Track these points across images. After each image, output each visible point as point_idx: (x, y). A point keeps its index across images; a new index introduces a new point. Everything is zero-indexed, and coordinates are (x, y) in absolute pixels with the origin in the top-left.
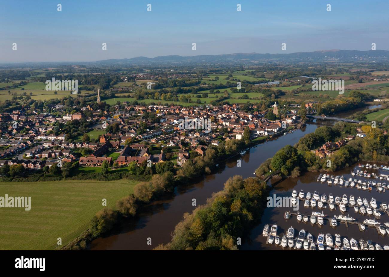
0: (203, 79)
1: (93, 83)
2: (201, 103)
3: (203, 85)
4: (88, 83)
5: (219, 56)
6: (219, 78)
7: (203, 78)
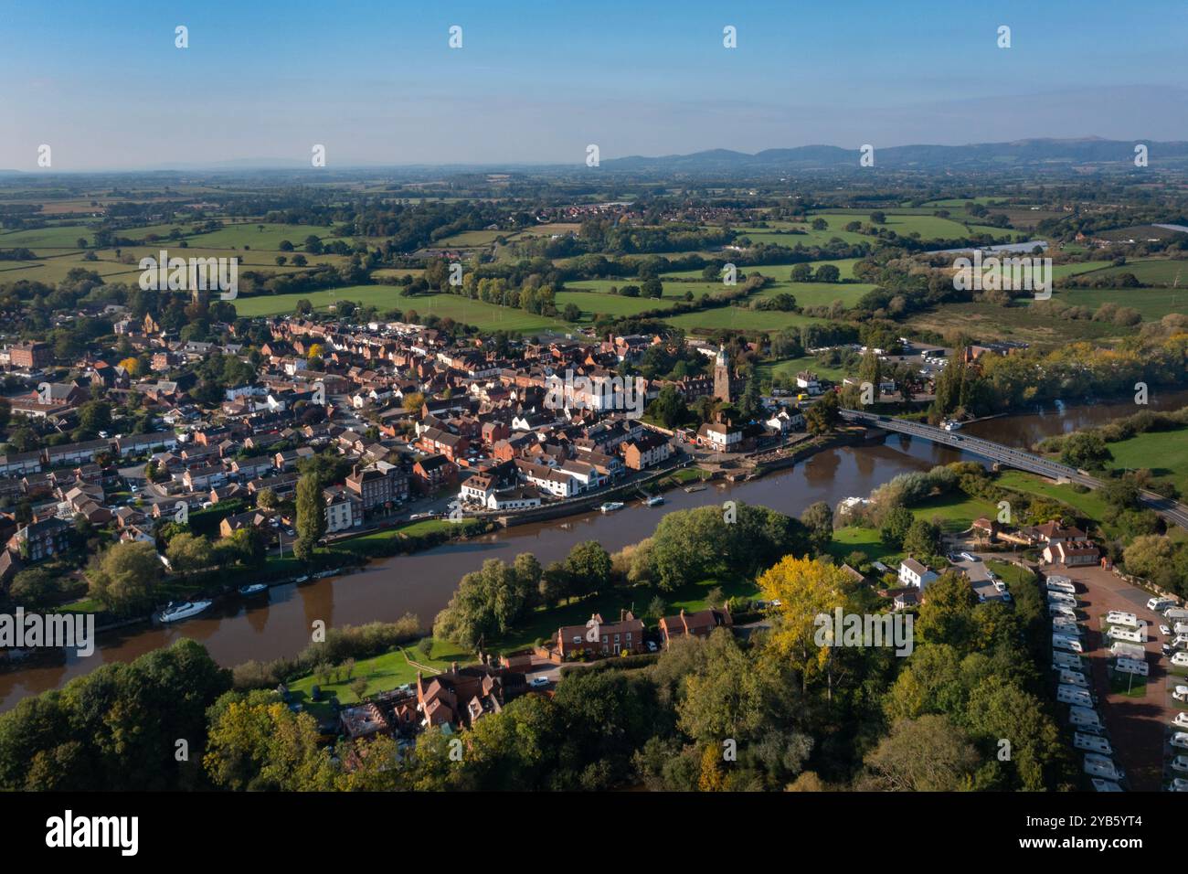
0: (768, 227)
1: (383, 231)
2: (582, 319)
3: (737, 248)
4: (372, 230)
5: (967, 150)
6: (827, 224)
7: (767, 223)
